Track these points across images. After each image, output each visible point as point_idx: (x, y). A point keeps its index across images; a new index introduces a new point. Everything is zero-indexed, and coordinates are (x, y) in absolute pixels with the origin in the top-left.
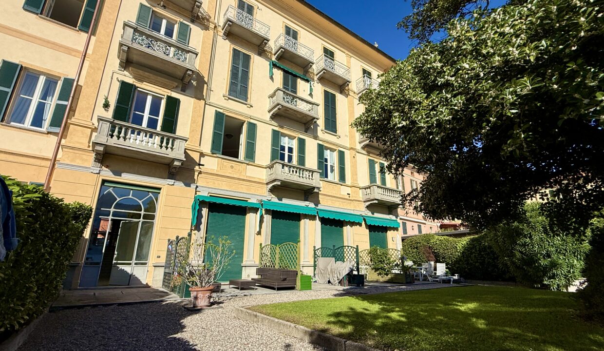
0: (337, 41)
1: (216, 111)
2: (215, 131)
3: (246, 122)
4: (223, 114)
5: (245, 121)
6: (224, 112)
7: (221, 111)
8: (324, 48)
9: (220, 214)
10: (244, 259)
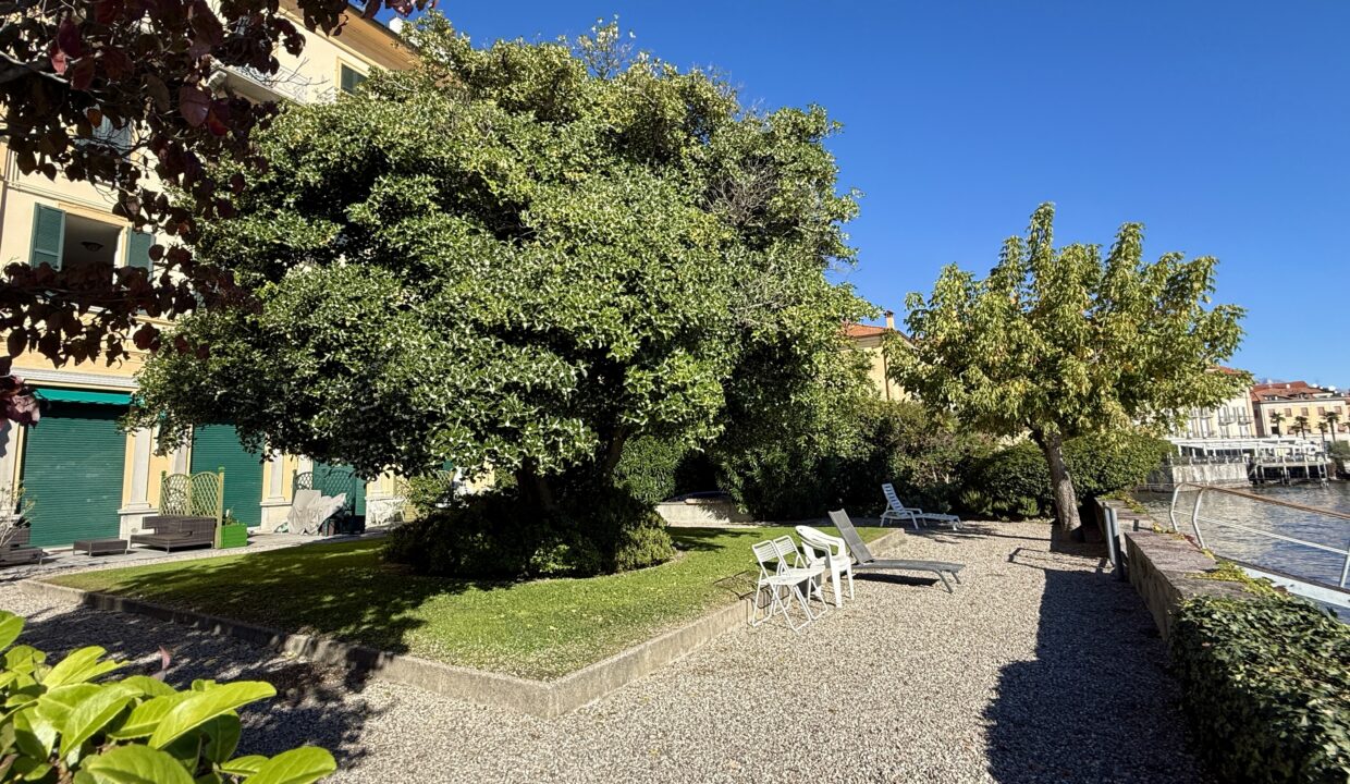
0: (379, 53)
1: (38, 205)
2: (37, 250)
3: (125, 230)
4: (60, 212)
5: (122, 227)
6: (62, 208)
7: (54, 205)
8: (344, 67)
9: (60, 419)
10: (125, 501)
